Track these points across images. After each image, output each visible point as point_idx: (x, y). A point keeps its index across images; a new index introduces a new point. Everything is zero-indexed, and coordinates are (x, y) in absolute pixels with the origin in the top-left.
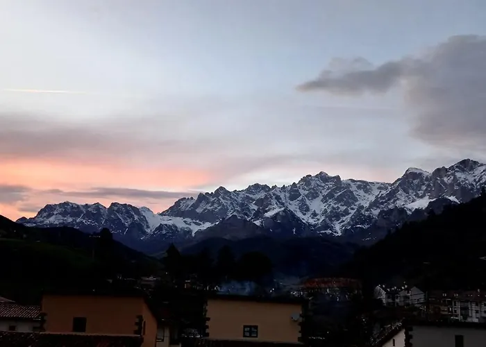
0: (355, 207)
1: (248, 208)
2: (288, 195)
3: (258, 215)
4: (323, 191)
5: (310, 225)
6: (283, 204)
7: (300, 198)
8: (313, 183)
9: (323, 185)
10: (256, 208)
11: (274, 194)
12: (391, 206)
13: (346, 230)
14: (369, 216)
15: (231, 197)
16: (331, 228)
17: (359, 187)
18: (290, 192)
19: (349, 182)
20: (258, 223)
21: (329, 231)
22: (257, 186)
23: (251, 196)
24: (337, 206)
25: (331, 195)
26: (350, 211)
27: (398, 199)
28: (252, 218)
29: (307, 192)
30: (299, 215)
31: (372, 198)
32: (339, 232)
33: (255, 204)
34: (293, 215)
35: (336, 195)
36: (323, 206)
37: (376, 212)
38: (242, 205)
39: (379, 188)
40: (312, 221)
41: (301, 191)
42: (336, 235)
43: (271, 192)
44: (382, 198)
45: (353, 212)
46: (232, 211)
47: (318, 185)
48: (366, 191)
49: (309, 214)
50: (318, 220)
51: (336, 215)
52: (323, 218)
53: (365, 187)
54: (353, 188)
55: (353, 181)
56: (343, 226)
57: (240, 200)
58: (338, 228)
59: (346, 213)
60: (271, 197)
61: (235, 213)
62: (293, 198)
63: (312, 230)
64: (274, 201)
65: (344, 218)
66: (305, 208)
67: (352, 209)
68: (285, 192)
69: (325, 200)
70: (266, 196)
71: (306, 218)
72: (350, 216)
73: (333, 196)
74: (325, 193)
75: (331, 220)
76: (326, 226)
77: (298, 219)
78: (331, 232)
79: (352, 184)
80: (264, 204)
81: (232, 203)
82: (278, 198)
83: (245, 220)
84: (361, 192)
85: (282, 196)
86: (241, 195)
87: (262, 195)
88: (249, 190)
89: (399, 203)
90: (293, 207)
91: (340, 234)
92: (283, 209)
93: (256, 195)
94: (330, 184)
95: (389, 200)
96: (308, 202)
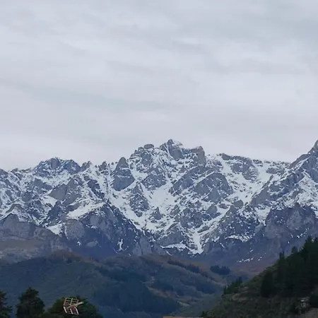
0: (226, 203)
1: (38, 203)
2: (111, 179)
3: (55, 214)
4: (173, 175)
5: (148, 234)
6: (102, 195)
7: (132, 186)
8: (156, 159)
9: (174, 162)
10: (53, 201)
11: (86, 178)
12: (289, 203)
13: (211, 244)
14: (252, 221)
15: (7, 182)
16: (185, 240)
17: (236, 168)
18: (114, 174)
19: (220, 159)
20: (56, 229)
21: (181, 246)
22: (55, 163)
23: (44, 180)
24: (196, 200)
25: (186, 182)
26: (220, 210)
27: (301, 191)
28: (45, 220)
29: (144, 176)
30: (130, 215)
31: (257, 188)
32: (200, 246)
33: (51, 195)
34: (120, 216)
35: (196, 182)
36: (172, 201)
37: (262, 213)
38: (27, 196)
39: (270, 171)
40: (152, 227)
41: (135, 173)
42: (194, 252)
43: (81, 175)
44: (274, 188)
45: (223, 212)
46: (9, 207)
47: (165, 163)
48: (249, 176)
49: (147, 214)
50: (164, 225)
51: (195, 218)
52: (172, 222)
53: (246, 168)
54: (226, 169)
55: (225, 157)
56: (206, 236)
57: (23, 188)
58: (197, 240)
59: (212, 213)
60: (81, 184)
61: (15, 211)
62: (119, 186)
63: (152, 243)
64: (86, 190)
65: (208, 223)
66: (140, 204)
67: (223, 206)
68: (106, 173)
69: (175, 190)
70: (72, 181)
71: (142, 222)
72: (218, 219)
73: (190, 184)
74: (177, 176)
75: (186, 226)
76: (176, 236)
77: (128, 224)
78: (184, 246)
79: (223, 162)
80: (67, 196)
81: (8, 193)
82: (93, 185)
83: (33, 225)
84: (239, 178)
85: (101, 180)
86: (27, 178)
87: (64, 178)
88: (41, 169)
89: (303, 198)
90: (120, 201)
91: (200, 251)
92: (101, 205)
93: (54, 179)
94: (187, 162)
95: (286, 191)
96: (146, 193)
